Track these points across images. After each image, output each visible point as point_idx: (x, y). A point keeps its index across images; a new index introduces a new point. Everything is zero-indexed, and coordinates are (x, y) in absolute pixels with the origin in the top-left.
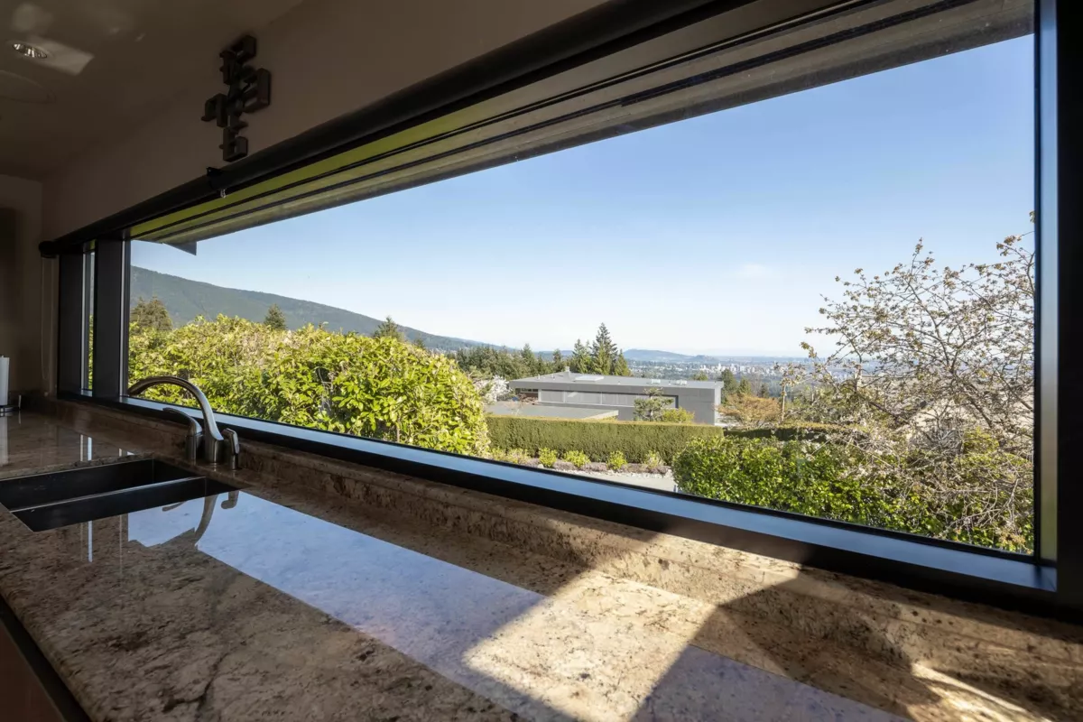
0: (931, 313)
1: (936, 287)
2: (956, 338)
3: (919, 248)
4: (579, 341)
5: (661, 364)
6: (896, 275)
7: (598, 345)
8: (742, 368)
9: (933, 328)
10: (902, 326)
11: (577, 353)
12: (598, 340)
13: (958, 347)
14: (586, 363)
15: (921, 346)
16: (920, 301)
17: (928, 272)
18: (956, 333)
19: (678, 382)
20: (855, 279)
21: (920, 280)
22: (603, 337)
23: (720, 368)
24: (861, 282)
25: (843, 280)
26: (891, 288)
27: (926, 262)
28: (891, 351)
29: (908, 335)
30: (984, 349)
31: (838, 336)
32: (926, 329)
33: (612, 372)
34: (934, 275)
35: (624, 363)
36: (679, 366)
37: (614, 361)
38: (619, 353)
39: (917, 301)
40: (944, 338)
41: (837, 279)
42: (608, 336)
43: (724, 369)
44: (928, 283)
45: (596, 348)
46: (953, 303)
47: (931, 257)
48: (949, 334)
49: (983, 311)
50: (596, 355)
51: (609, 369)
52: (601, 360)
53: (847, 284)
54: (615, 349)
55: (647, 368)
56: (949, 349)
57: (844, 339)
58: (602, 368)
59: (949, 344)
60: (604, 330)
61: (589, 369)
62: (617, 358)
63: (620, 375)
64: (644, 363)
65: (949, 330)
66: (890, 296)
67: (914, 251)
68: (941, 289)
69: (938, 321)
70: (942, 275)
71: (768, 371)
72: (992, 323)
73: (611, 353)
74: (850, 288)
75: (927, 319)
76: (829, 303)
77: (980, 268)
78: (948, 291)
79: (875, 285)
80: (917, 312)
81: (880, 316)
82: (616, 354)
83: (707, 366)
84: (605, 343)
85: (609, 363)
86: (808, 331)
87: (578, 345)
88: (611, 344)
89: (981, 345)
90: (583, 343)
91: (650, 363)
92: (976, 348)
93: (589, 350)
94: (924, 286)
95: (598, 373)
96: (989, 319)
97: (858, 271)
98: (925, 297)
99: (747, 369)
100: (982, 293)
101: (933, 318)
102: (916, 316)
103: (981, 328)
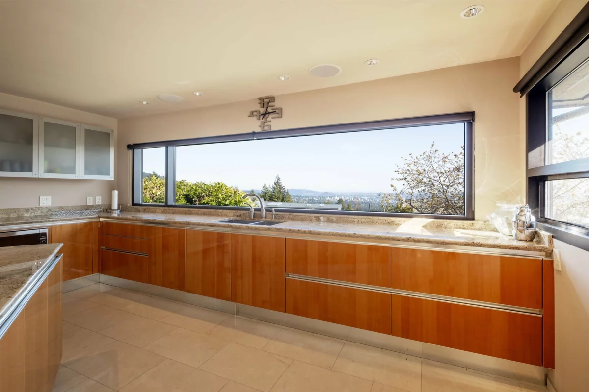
0: (438, 173)
1: (439, 161)
2: (447, 183)
3: (433, 145)
4: (265, 184)
5: (306, 197)
6: (424, 156)
7: (275, 186)
8: (347, 198)
9: (438, 178)
10: (427, 178)
11: (264, 191)
12: (275, 184)
13: (448, 186)
14: (269, 196)
15: (434, 185)
16: (433, 167)
17: (436, 155)
18: (447, 180)
19: (320, 205)
20: (409, 158)
21: (433, 158)
22: (278, 183)
23: (337, 199)
24: (411, 159)
25: (404, 158)
26: (423, 161)
27: (436, 151)
28: (423, 188)
29: (430, 181)
30: (457, 187)
31: (404, 182)
32: (436, 179)
33: (283, 201)
34: (438, 156)
35: (289, 196)
36: (316, 198)
37: (284, 195)
38: (286, 191)
39: (432, 167)
40: (442, 182)
41: (402, 158)
42: (280, 182)
43: (338, 199)
44: (436, 160)
45: (274, 188)
46: (446, 169)
47: (437, 149)
48: (444, 181)
49: (456, 172)
50: (274, 192)
51: (281, 199)
52: (277, 195)
53: (406, 160)
54: (284, 189)
55: (299, 198)
56: (444, 187)
57: (406, 183)
58: (277, 199)
59: (444, 185)
60: (278, 179)
61: (270, 200)
62: (285, 193)
63: (287, 202)
64: (298, 196)
65: (444, 179)
66: (421, 165)
67: (431, 146)
68: (441, 163)
69: (440, 175)
70: (442, 157)
71: (360, 199)
72: (460, 177)
73: (282, 191)
74: (407, 161)
75: (436, 175)
76: (398, 167)
77: (455, 156)
78: (443, 163)
79: (416, 160)
80: (432, 172)
81: (420, 173)
82: (284, 191)
83: (330, 197)
84: (279, 185)
85: (281, 196)
86: (392, 179)
87: (264, 187)
88: (282, 186)
89: (456, 185)
90: (267, 186)
91: (301, 196)
92: (454, 186)
93: (270, 189)
94: (435, 161)
95: (275, 201)
96: (458, 175)
97: (410, 155)
98: (435, 166)
99: (349, 199)
100: (456, 165)
101: (438, 174)
102: (432, 173)
103: (456, 178)
